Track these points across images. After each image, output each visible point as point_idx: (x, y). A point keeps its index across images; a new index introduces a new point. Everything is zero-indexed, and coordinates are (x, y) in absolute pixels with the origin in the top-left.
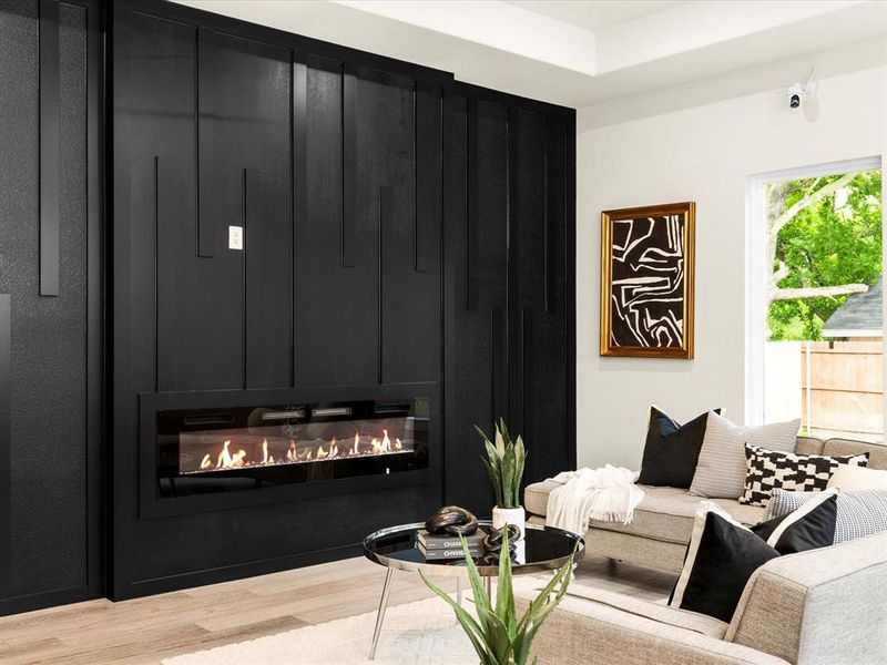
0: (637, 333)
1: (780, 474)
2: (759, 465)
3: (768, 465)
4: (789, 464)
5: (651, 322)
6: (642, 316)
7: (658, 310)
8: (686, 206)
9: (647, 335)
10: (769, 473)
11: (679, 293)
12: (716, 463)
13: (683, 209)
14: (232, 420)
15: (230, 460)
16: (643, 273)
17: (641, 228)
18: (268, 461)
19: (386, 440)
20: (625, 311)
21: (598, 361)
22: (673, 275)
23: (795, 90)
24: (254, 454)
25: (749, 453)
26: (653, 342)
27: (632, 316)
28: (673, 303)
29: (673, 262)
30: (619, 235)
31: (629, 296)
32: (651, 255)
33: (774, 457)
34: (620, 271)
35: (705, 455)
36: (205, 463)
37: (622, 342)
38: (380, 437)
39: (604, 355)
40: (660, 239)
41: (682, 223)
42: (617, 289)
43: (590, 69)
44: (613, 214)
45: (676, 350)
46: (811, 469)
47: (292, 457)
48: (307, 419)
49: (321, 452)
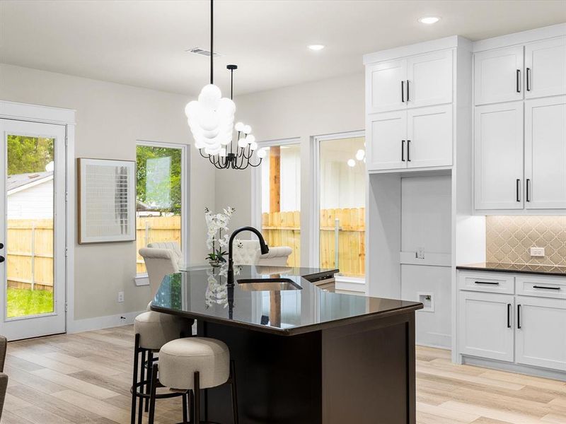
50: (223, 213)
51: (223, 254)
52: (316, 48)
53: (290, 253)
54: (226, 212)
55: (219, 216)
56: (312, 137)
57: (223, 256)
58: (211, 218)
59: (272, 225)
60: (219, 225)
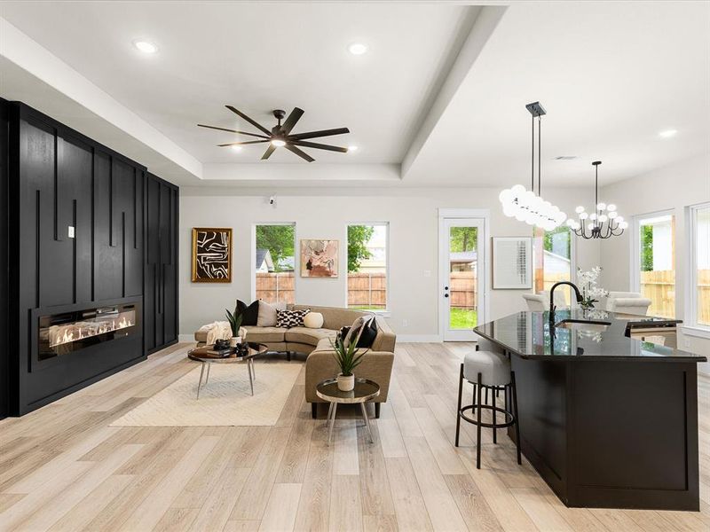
0: (208, 274)
1: (289, 317)
2: (283, 315)
3: (285, 315)
4: (291, 314)
5: (215, 270)
6: (211, 267)
7: (217, 265)
8: (230, 230)
9: (213, 274)
10: (286, 317)
11: (226, 259)
12: (266, 316)
13: (228, 231)
16: (211, 252)
17: (210, 235)
20: (203, 265)
21: (189, 284)
22: (224, 253)
23: (272, 198)
25: (278, 312)
26: (215, 277)
27: (206, 267)
28: (222, 265)
29: (224, 248)
30: (201, 237)
31: (205, 259)
32: (215, 245)
33: (286, 312)
34: (201, 250)
35: (261, 313)
37: (201, 276)
38: (122, 322)
39: (194, 282)
40: (218, 239)
41: (227, 235)
42: (199, 257)
43: (200, 176)
44: (199, 230)
45: (226, 279)
46: (297, 315)
50: (591, 271)
51: (593, 301)
52: (668, 133)
53: (650, 303)
54: (594, 270)
55: (588, 273)
56: (687, 208)
57: (593, 303)
58: (581, 274)
59: (665, 280)
60: (588, 280)
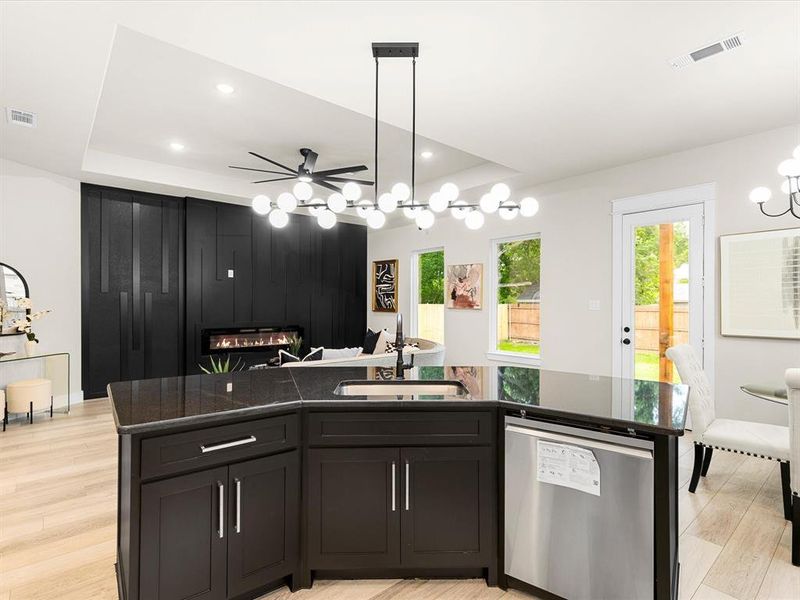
0: (383, 304)
5: (386, 300)
6: (384, 298)
7: (388, 296)
8: (396, 261)
9: (385, 304)
11: (394, 290)
13: (394, 261)
14: (231, 332)
15: (225, 344)
16: (385, 283)
17: (384, 267)
18: (237, 345)
19: (285, 339)
20: (379, 296)
21: (372, 313)
22: (392, 284)
24: (233, 343)
26: (387, 307)
27: (381, 298)
28: (391, 295)
29: (392, 279)
30: (378, 270)
31: (381, 291)
32: (386, 277)
34: (378, 282)
36: (218, 345)
37: (379, 308)
38: (282, 339)
39: (374, 311)
40: (389, 272)
41: (394, 266)
42: (377, 288)
44: (377, 263)
45: (392, 309)
47: (246, 344)
48: (258, 332)
49: (256, 343)
